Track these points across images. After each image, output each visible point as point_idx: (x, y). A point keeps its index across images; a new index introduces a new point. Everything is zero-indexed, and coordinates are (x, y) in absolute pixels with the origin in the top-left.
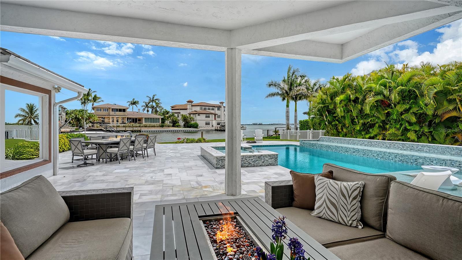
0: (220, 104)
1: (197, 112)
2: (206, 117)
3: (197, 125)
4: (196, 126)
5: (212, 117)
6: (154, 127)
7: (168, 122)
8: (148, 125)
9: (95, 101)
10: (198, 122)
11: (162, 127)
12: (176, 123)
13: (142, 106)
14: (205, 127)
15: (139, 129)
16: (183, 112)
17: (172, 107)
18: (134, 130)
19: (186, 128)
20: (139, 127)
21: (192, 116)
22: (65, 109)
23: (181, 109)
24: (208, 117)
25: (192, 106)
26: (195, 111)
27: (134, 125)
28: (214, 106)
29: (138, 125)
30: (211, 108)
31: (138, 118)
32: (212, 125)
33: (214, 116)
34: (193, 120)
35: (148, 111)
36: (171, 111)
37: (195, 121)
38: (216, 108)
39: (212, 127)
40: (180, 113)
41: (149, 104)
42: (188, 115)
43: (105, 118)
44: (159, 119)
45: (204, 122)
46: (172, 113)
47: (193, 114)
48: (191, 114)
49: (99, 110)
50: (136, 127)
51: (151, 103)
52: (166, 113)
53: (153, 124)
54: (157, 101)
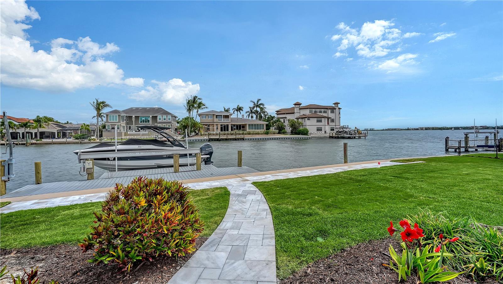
0: (334, 105)
1: (306, 116)
2: (318, 121)
3: (307, 132)
4: (305, 132)
5: (324, 121)
6: (258, 134)
7: (273, 128)
8: (252, 132)
9: (199, 108)
10: (308, 127)
11: (266, 134)
12: (283, 129)
13: (247, 112)
14: (316, 134)
15: (242, 136)
16: (289, 117)
17: (277, 112)
18: (237, 138)
19: (293, 135)
20: (243, 134)
21: (300, 120)
22: (176, 117)
23: (287, 114)
24: (320, 122)
25: (300, 109)
26: (304, 115)
27: (237, 133)
28: (327, 109)
29: (241, 132)
30: (323, 110)
31: (242, 124)
32: (325, 132)
33: (327, 119)
34: (302, 126)
35: (252, 117)
36: (276, 116)
37: (305, 126)
38: (330, 111)
39: (325, 133)
40: (286, 118)
41: (253, 109)
42: (296, 120)
43: (210, 126)
44: (263, 125)
45: (315, 128)
46: (278, 118)
47: (301, 118)
48: (299, 118)
49: (204, 117)
50: (240, 134)
51: (255, 109)
52: (271, 118)
53: (257, 131)
54: (261, 106)
